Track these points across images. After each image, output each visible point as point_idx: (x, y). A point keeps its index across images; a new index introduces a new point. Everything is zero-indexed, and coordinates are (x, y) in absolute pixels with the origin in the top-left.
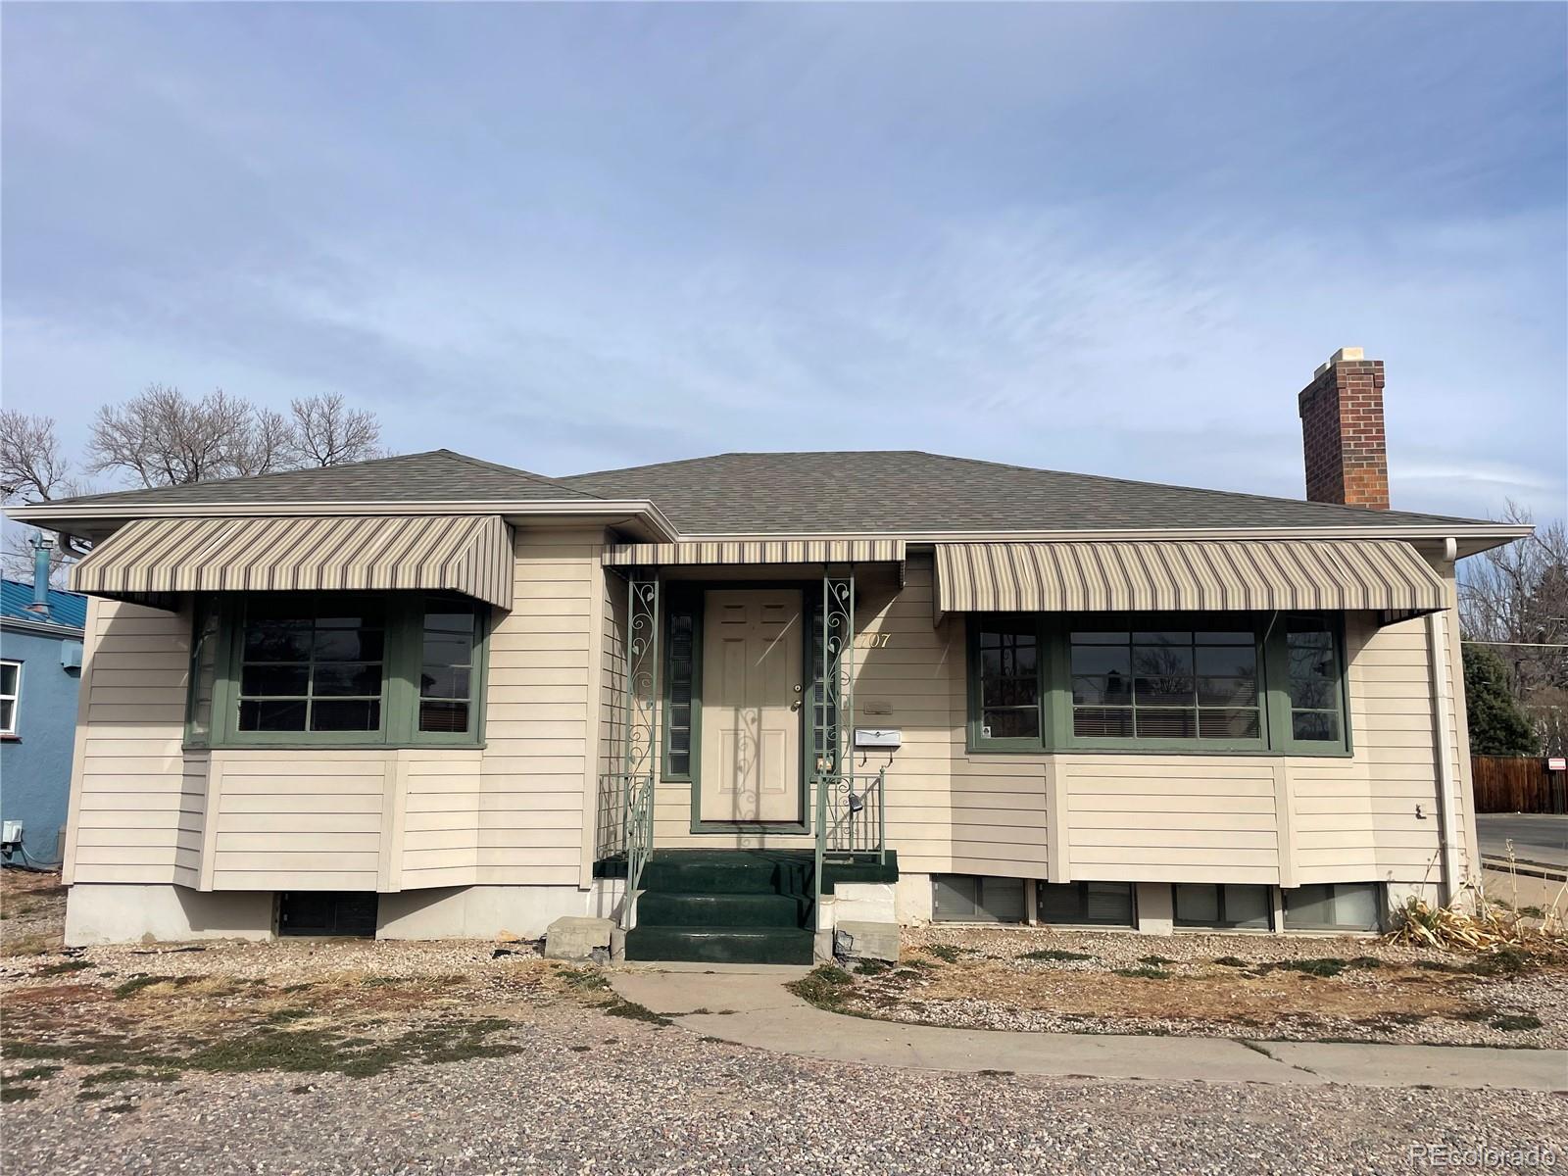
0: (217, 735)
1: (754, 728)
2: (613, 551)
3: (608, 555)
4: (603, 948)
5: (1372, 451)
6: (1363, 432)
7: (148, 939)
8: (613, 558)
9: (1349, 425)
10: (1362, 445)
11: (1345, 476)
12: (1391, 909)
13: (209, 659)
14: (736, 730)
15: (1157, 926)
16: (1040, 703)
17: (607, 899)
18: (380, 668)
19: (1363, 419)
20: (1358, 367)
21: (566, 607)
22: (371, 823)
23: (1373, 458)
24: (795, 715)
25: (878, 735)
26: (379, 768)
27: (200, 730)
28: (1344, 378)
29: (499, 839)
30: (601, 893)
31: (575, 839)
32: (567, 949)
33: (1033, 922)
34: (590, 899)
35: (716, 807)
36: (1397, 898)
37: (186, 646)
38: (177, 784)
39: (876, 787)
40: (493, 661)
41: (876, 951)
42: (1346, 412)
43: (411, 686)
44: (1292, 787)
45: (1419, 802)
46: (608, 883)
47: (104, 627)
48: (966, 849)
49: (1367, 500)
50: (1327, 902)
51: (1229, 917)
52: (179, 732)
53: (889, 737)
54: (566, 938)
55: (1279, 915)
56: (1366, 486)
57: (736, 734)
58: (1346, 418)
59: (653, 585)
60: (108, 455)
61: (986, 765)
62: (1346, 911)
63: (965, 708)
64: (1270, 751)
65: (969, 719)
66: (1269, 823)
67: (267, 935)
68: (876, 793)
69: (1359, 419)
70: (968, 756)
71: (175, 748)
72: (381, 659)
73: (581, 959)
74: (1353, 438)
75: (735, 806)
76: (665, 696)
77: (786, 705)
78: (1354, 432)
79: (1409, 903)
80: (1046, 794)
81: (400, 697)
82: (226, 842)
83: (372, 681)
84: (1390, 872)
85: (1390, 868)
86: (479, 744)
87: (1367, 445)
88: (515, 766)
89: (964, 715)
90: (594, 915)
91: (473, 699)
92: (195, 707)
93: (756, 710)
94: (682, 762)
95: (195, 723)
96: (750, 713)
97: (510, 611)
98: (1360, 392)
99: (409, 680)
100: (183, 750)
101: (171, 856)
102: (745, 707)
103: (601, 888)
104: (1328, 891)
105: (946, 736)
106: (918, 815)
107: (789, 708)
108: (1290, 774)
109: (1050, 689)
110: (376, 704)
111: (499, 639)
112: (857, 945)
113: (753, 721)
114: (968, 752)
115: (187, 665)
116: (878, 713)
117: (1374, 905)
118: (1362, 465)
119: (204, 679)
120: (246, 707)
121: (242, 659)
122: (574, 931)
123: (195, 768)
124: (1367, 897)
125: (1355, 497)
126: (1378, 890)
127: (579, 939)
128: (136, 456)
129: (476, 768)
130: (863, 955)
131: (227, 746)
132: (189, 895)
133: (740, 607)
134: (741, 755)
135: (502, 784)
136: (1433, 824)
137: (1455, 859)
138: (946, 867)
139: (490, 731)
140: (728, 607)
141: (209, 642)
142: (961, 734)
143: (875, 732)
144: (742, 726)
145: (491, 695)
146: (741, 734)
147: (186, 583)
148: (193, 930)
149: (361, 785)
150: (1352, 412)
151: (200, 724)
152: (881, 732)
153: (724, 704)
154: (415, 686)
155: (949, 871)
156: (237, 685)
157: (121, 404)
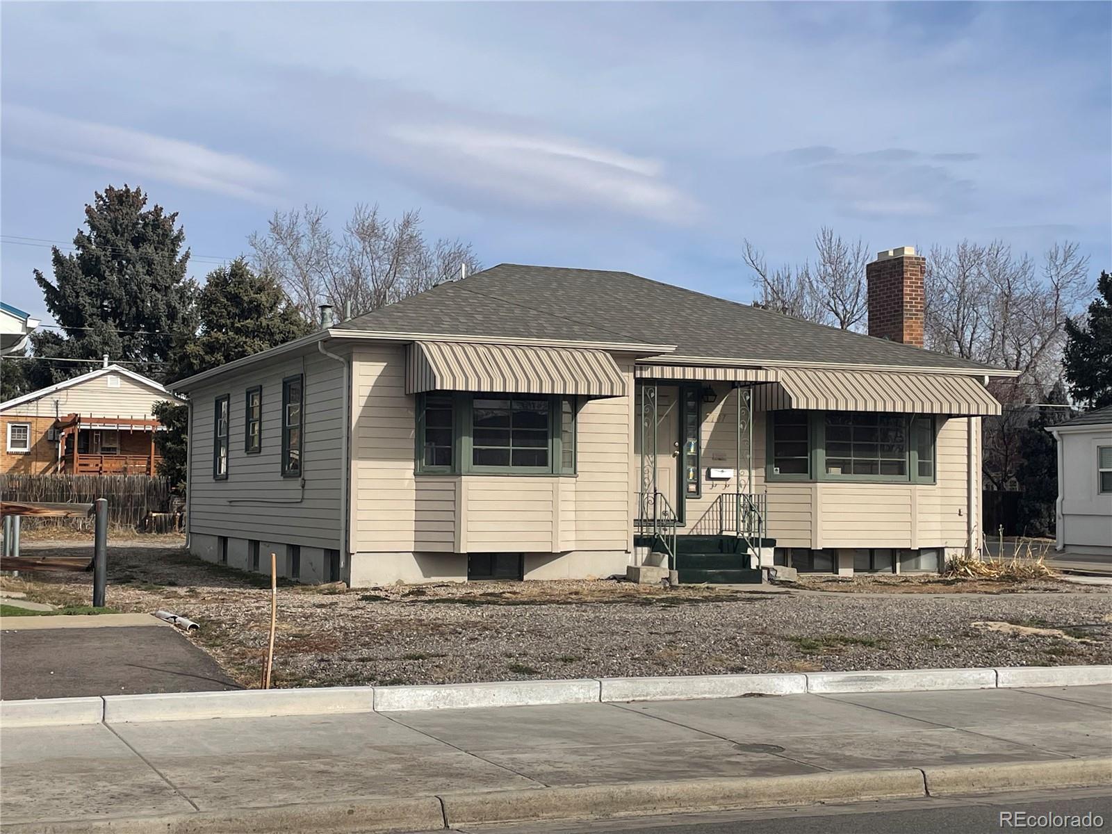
0: (464, 469)
1: (652, 465)
2: (637, 370)
4: (666, 578)
5: (917, 311)
6: (914, 299)
7: (400, 583)
8: (641, 374)
9: (908, 295)
10: (913, 306)
11: (905, 324)
12: (946, 561)
15: (846, 572)
16: (809, 454)
17: (639, 557)
18: (547, 432)
19: (914, 291)
20: (914, 260)
23: (917, 315)
24: (675, 460)
26: (548, 487)
28: (907, 266)
30: (636, 554)
31: (624, 526)
32: (649, 579)
34: (630, 557)
36: (948, 555)
37: (414, 415)
38: (411, 495)
39: (719, 500)
41: (787, 576)
42: (907, 286)
44: (919, 500)
45: (960, 507)
46: (639, 549)
49: (914, 339)
50: (917, 559)
51: (876, 567)
53: (725, 473)
54: (649, 574)
55: (898, 565)
56: (913, 330)
58: (907, 290)
59: (654, 389)
61: (779, 488)
62: (926, 563)
63: (765, 458)
64: (910, 482)
65: (767, 464)
66: (908, 517)
67: (465, 579)
68: (718, 504)
69: (912, 291)
70: (766, 484)
71: (410, 474)
72: (547, 427)
73: (656, 584)
74: (909, 302)
77: (670, 453)
78: (910, 299)
79: (953, 558)
83: (544, 440)
84: (946, 543)
85: (946, 540)
86: (575, 474)
87: (915, 307)
89: (764, 461)
95: (427, 460)
96: (651, 458)
98: (914, 275)
100: (415, 475)
101: (412, 536)
103: (636, 552)
104: (918, 552)
105: (754, 472)
107: (671, 456)
108: (918, 493)
109: (816, 448)
110: (546, 452)
111: (582, 417)
112: (778, 575)
113: (651, 462)
114: (766, 482)
116: (720, 459)
117: (936, 559)
118: (912, 318)
120: (477, 452)
121: (473, 425)
122: (652, 570)
123: (425, 486)
124: (934, 554)
125: (908, 337)
126: (939, 551)
127: (655, 574)
129: (573, 487)
130: (781, 579)
131: (469, 473)
136: (965, 518)
137: (974, 536)
139: (581, 467)
142: (762, 472)
143: (721, 470)
144: (645, 465)
148: (425, 577)
150: (909, 287)
152: (724, 470)
156: (472, 440)
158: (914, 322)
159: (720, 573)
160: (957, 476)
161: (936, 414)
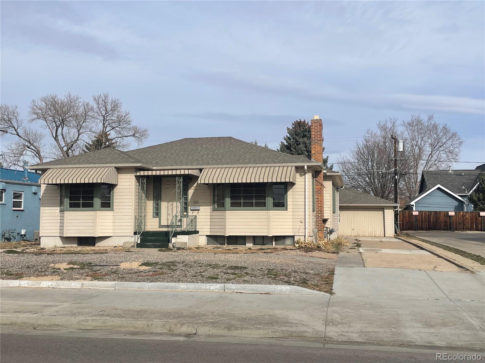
0: (65, 209)
1: (171, 206)
2: (136, 173)
3: (135, 173)
4: (133, 246)
6: (316, 136)
7: (55, 246)
8: (136, 174)
9: (313, 135)
11: (312, 147)
12: (295, 241)
13: (63, 194)
14: (168, 207)
15: (249, 245)
16: (224, 200)
17: (136, 238)
18: (93, 196)
19: (316, 133)
20: (316, 121)
21: (128, 184)
22: (92, 224)
23: (318, 142)
25: (195, 207)
26: (93, 214)
27: (62, 208)
28: (313, 123)
29: (116, 228)
30: (134, 237)
31: (130, 228)
33: (226, 245)
35: (164, 223)
36: (296, 239)
37: (59, 192)
38: (59, 218)
39: (195, 218)
40: (115, 194)
41: (180, 246)
43: (99, 199)
44: (272, 217)
45: (301, 219)
46: (136, 235)
47: (44, 189)
48: (212, 230)
50: (283, 240)
51: (265, 243)
52: (59, 208)
53: (197, 208)
54: (126, 244)
55: (273, 242)
56: (316, 149)
57: (168, 208)
58: (313, 133)
59: (145, 179)
60: (35, 116)
61: (216, 213)
62: (288, 242)
63: (212, 202)
64: (268, 210)
65: (213, 204)
66: (266, 224)
67: (76, 245)
69: (315, 133)
70: (213, 212)
71: (58, 211)
72: (93, 194)
73: (128, 248)
74: (314, 138)
75: (168, 222)
76: (154, 200)
79: (299, 240)
80: (224, 219)
81: (97, 201)
82: (68, 228)
83: (92, 198)
84: (295, 234)
85: (295, 233)
86: (113, 210)
87: (317, 139)
88: (119, 214)
90: (134, 241)
91: (111, 202)
92: (61, 204)
93: (172, 203)
94: (157, 213)
95: (61, 207)
96: (171, 203)
97: (118, 185)
98: (316, 127)
99: (98, 198)
100: (60, 211)
101: (59, 231)
102: (170, 202)
104: (284, 237)
105: (209, 207)
106: (203, 224)
108: (272, 214)
109: (226, 198)
110: (93, 203)
111: (115, 190)
112: (177, 245)
113: (171, 205)
115: (60, 196)
116: (196, 203)
118: (315, 144)
119: (63, 198)
120: (70, 204)
121: (69, 194)
122: (128, 243)
123: (62, 215)
124: (291, 239)
125: (314, 152)
127: (129, 244)
128: (44, 116)
129: (112, 214)
130: (178, 247)
131: (67, 211)
132: (62, 237)
133: (169, 181)
134: (169, 212)
135: (117, 217)
137: (307, 231)
138: (209, 234)
139: (115, 207)
140: (166, 181)
141: (63, 191)
142: (212, 207)
144: (169, 206)
145: (115, 201)
146: (169, 208)
147: (58, 182)
148: (63, 244)
149: (90, 218)
150: (314, 131)
151: (62, 206)
153: (166, 202)
154: (100, 199)
155: (209, 235)
156: (68, 200)
157: (38, 98)
158: (316, 146)
159: (152, 244)
160: (300, 207)
161: (287, 182)
